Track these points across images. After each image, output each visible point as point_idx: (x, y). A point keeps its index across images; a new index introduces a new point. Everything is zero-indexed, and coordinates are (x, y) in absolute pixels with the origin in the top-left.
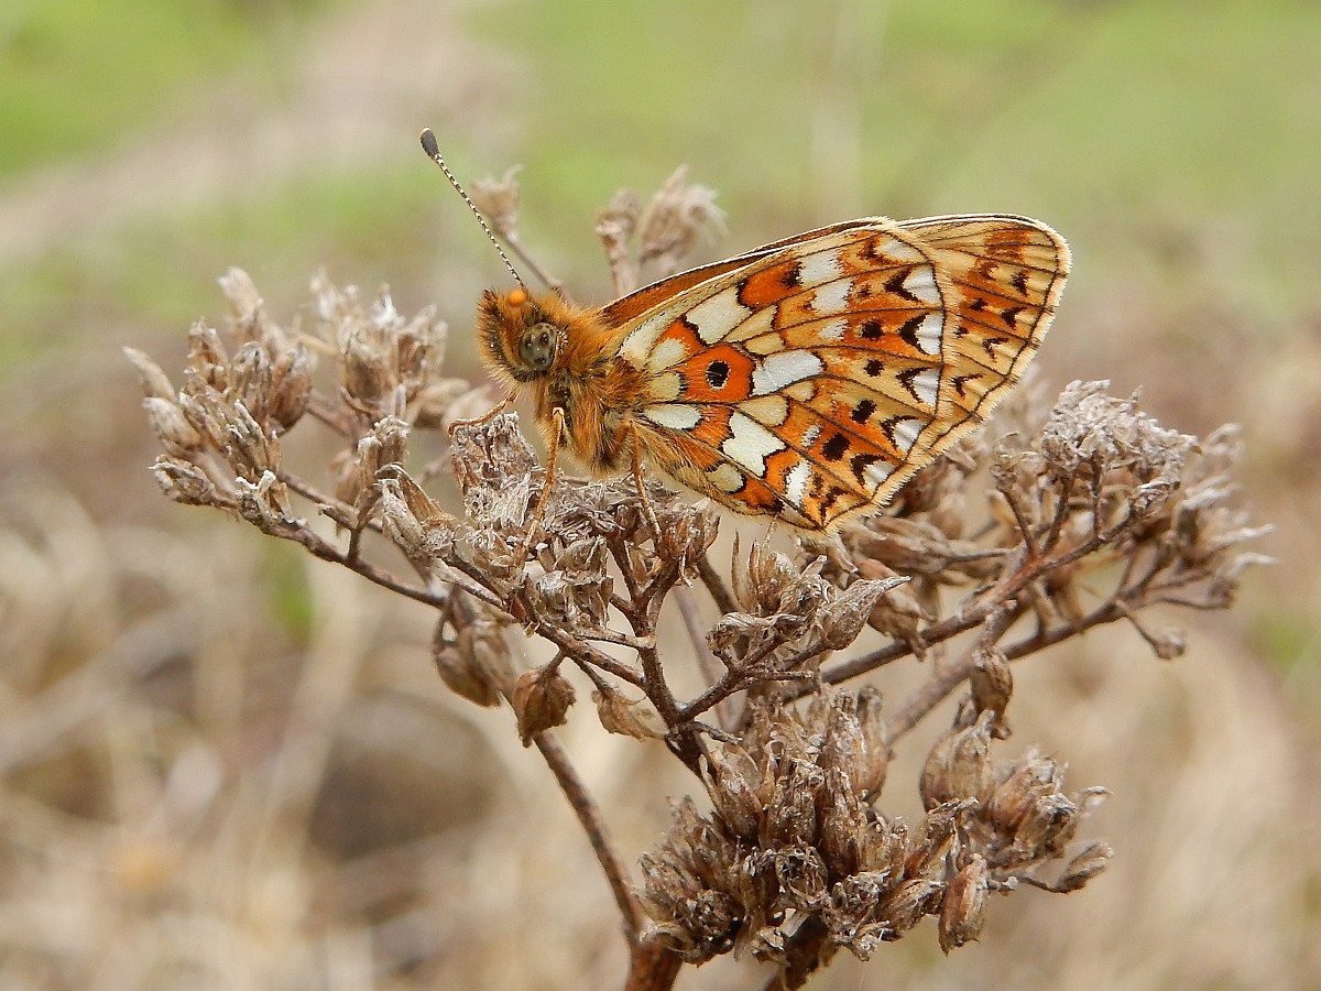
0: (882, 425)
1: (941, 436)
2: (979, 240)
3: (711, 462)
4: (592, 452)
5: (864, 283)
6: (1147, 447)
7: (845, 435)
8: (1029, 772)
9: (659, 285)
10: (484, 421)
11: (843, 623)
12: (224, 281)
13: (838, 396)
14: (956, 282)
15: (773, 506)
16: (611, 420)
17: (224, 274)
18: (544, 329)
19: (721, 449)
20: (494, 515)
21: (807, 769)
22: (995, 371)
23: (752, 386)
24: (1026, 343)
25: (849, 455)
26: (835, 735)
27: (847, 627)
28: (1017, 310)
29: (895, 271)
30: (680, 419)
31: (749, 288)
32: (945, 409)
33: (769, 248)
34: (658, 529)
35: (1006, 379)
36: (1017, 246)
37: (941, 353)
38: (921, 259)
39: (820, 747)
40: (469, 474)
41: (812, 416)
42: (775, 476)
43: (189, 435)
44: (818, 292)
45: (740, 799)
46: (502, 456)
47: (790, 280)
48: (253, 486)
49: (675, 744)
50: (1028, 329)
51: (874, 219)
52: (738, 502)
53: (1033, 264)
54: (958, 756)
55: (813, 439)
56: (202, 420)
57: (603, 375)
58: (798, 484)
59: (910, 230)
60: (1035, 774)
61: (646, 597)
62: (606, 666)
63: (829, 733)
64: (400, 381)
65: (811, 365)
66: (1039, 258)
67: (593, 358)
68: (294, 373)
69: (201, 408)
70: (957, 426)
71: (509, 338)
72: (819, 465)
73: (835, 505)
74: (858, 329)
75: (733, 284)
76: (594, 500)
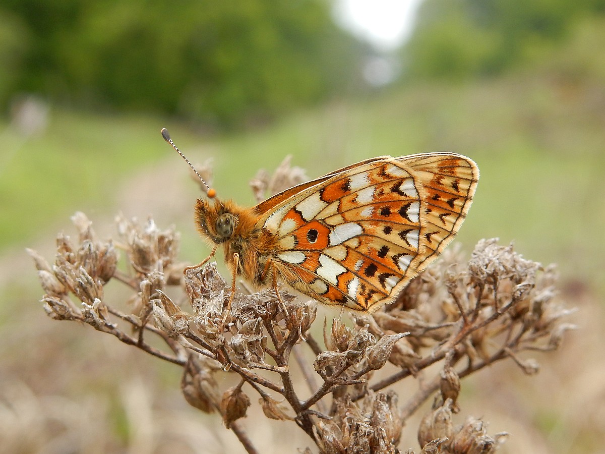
0: (393, 258)
1: (421, 263)
2: (435, 165)
3: (312, 279)
4: (253, 276)
5: (381, 188)
6: (518, 268)
7: (375, 264)
8: (471, 426)
9: (282, 193)
10: (200, 266)
11: (379, 356)
12: (74, 218)
13: (371, 245)
14: (425, 187)
15: (342, 300)
16: (262, 260)
17: (73, 214)
18: (227, 216)
19: (316, 273)
20: (207, 311)
21: (365, 427)
22: (445, 230)
23: (329, 241)
24: (460, 215)
25: (377, 274)
26: (377, 412)
27: (381, 358)
28: (455, 199)
29: (395, 182)
30: (295, 258)
31: (326, 193)
32: (422, 249)
33: (334, 173)
34: (287, 313)
35: (451, 233)
36: (453, 167)
37: (419, 221)
38: (408, 175)
39: (371, 418)
40: (194, 293)
41: (359, 255)
42: (342, 285)
43: (59, 287)
44: (359, 193)
45: (333, 445)
46: (210, 283)
47: (345, 187)
48: (90, 306)
49: (300, 422)
50: (460, 208)
51: (384, 157)
52: (326, 299)
53: (461, 176)
54: (436, 421)
55: (360, 266)
56: (64, 278)
57: (257, 237)
58: (354, 288)
59: (402, 161)
60: (474, 426)
61: (283, 348)
62: (265, 384)
63: (374, 412)
64: (159, 258)
65: (357, 230)
66: (464, 173)
67: (252, 229)
68: (108, 255)
69: (64, 272)
70: (428, 257)
71: (211, 222)
72: (363, 279)
73: (372, 299)
74: (379, 211)
75: (317, 191)
76: (255, 301)
